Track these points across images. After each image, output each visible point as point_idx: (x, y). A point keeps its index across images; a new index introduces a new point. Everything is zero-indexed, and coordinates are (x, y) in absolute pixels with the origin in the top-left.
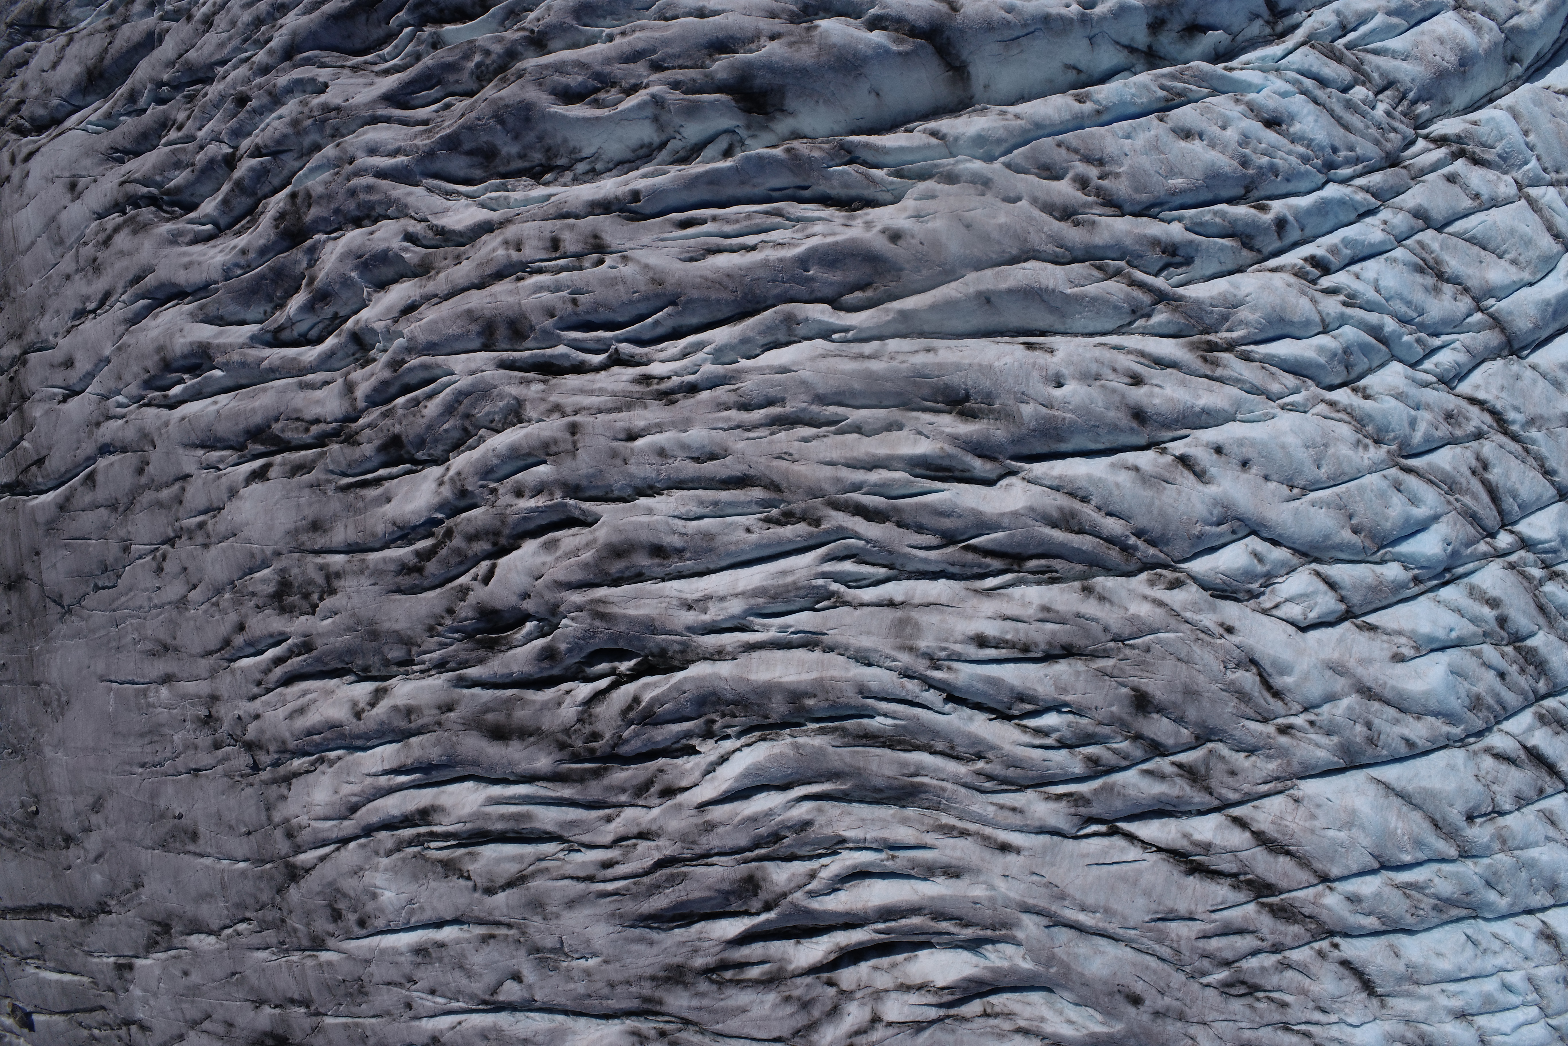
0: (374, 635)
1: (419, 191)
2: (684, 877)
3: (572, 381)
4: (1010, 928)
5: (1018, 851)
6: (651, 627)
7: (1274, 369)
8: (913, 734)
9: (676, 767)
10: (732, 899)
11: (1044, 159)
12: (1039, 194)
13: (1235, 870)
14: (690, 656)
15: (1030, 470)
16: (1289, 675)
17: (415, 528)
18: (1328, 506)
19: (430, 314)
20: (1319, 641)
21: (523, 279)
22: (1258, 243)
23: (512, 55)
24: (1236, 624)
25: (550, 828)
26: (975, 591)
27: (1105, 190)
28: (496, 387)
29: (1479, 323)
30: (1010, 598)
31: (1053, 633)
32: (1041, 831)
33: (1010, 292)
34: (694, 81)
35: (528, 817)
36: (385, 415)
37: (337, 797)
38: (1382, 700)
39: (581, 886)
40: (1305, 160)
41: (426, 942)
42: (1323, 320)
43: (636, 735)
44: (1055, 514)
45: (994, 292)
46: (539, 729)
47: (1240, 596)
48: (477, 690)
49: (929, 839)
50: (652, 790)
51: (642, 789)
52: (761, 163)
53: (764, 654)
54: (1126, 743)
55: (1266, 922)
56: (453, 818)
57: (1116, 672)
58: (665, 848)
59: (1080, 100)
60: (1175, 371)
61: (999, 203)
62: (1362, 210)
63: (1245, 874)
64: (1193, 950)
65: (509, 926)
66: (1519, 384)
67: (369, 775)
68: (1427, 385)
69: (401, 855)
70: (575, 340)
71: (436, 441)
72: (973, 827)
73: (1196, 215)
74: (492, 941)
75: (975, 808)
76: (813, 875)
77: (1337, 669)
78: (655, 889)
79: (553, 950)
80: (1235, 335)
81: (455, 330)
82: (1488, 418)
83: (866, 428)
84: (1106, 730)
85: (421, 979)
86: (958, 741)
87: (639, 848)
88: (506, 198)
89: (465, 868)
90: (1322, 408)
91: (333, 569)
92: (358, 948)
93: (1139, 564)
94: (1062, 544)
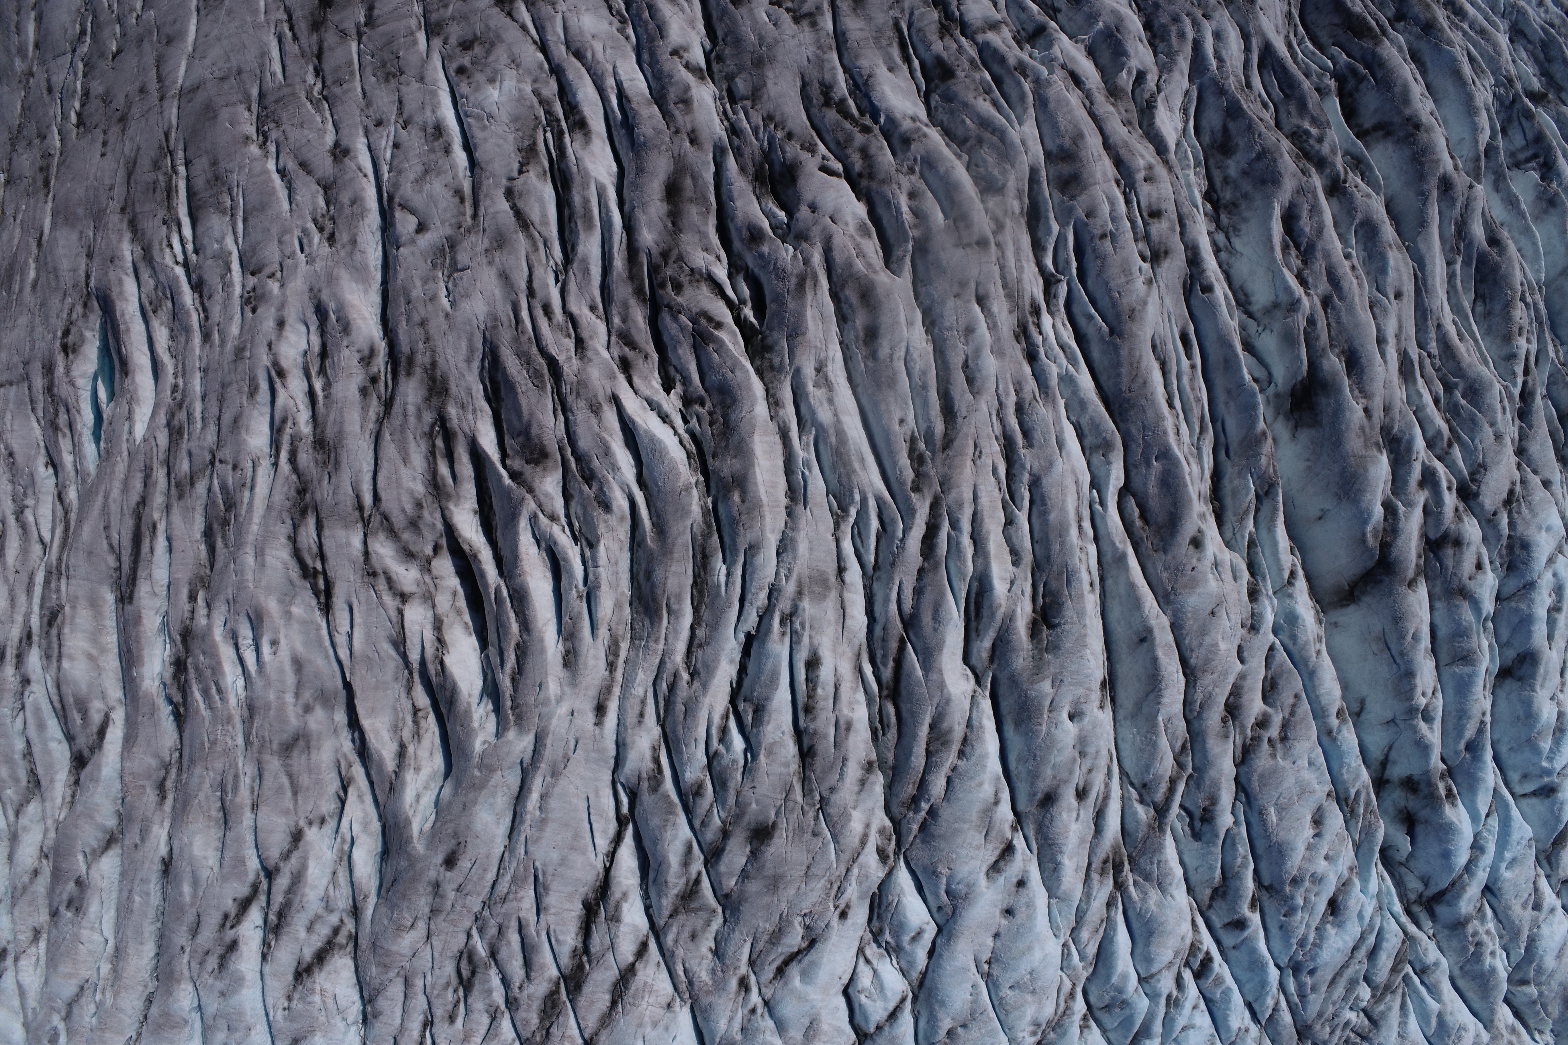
0: (759, 63)
1: (1186, 84)
2: (541, 387)
3: (1026, 240)
4: (516, 724)
5: (599, 723)
6: (795, 333)
7: (1101, 931)
8: (712, 605)
9: (651, 372)
10: (521, 439)
11: (1281, 683)
12: (1249, 681)
13: (593, 950)
14: (768, 375)
15: (984, 697)
16: (802, 981)
17: (868, 97)
18: (974, 1002)
19: (1074, 98)
20: (837, 1009)
21: (1118, 185)
22: (1219, 904)
23: (1321, 164)
24: (849, 921)
25: (581, 249)
26: (859, 655)
27: (1259, 746)
28: (1013, 166)
30: (855, 690)
31: (825, 736)
32: (621, 746)
33: (1155, 660)
34: (1318, 338)
35: (590, 226)
36: (972, 61)
37: (590, 38)
39: (523, 285)
40: (1302, 943)
41: (449, 135)
42: (1152, 976)
43: (683, 329)
44: (945, 726)
45: (1153, 644)
46: (680, 231)
47: (875, 923)
48: (712, 168)
49: (603, 632)
50: (627, 349)
51: (627, 339)
52: (1250, 408)
53: (779, 447)
54: (719, 823)
55: (540, 988)
56: (580, 153)
57: (790, 804)
58: (570, 366)
59: (1339, 714)
60: (1092, 832)
61: (1237, 642)
62: (1256, 1006)
63: (590, 962)
64: (507, 916)
65: (475, 216)
67: (615, 67)
69: (537, 105)
70: (1066, 240)
71: (952, 113)
72: (619, 674)
73: (1242, 838)
74: (457, 200)
75: (641, 675)
76: (553, 518)
77: (812, 1030)
78: (526, 360)
79: (454, 261)
80: (1132, 889)
81: (1063, 124)
83: (1012, 530)
84: (731, 800)
85: (409, 133)
86: (709, 650)
87: (567, 340)
88: (1188, 166)
89: (530, 168)
90: (1068, 985)
91: (819, 19)
92: (435, 69)
93: (899, 816)
94: (915, 736)
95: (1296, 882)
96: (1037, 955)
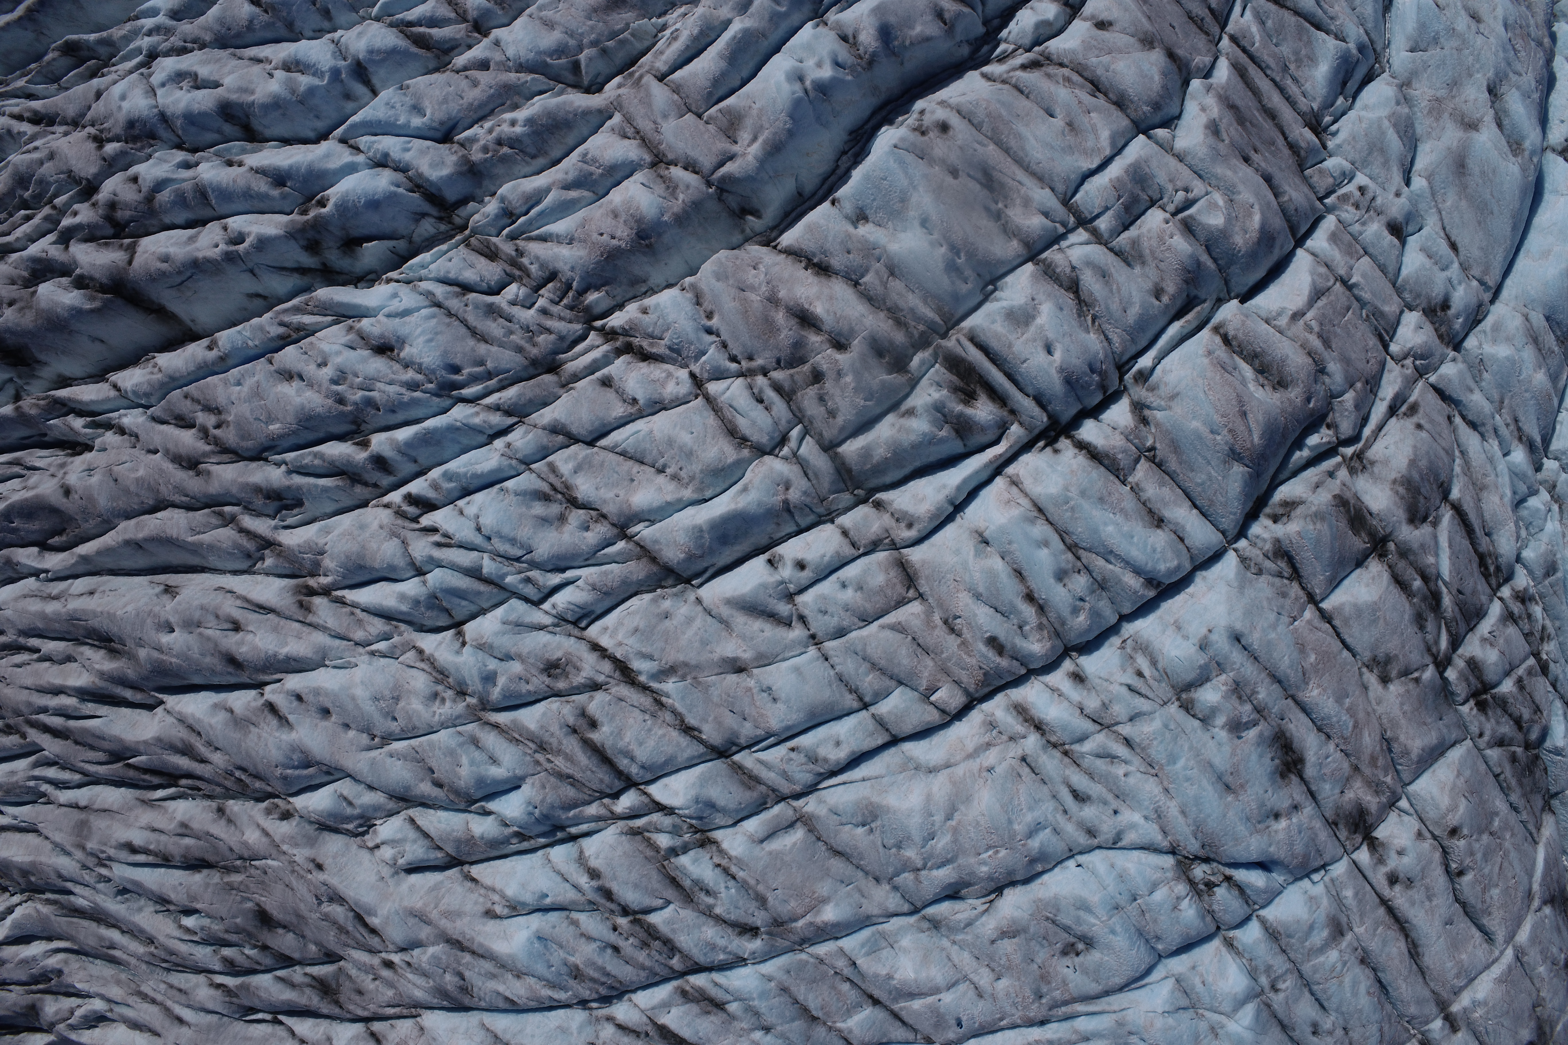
5: (189, 1025)
7: (363, 615)
11: (177, 411)
12: (171, 446)
15: (167, 703)
16: (376, 915)
18: (405, 758)
24: (327, 862)
26: (142, 800)
29: (620, 553)
31: (188, 848)
32: (203, 1009)
33: (146, 540)
38: (473, 953)
42: (413, 564)
44: (180, 745)
54: (256, 951)
57: (242, 888)
59: (210, 348)
60: (274, 616)
62: (491, 432)
66: (667, 623)
68: (541, 628)
73: (295, 459)
76: (73, 1011)
77: (421, 917)
80: (329, 578)
82: (607, 667)
83: (54, 658)
90: (410, 655)
95: (341, 400)
96: (360, 692)
